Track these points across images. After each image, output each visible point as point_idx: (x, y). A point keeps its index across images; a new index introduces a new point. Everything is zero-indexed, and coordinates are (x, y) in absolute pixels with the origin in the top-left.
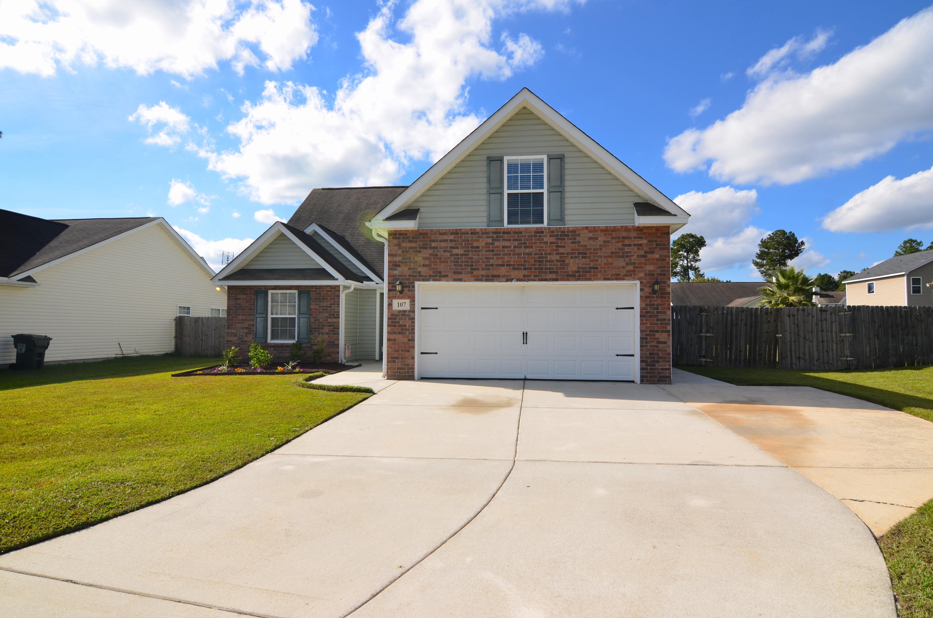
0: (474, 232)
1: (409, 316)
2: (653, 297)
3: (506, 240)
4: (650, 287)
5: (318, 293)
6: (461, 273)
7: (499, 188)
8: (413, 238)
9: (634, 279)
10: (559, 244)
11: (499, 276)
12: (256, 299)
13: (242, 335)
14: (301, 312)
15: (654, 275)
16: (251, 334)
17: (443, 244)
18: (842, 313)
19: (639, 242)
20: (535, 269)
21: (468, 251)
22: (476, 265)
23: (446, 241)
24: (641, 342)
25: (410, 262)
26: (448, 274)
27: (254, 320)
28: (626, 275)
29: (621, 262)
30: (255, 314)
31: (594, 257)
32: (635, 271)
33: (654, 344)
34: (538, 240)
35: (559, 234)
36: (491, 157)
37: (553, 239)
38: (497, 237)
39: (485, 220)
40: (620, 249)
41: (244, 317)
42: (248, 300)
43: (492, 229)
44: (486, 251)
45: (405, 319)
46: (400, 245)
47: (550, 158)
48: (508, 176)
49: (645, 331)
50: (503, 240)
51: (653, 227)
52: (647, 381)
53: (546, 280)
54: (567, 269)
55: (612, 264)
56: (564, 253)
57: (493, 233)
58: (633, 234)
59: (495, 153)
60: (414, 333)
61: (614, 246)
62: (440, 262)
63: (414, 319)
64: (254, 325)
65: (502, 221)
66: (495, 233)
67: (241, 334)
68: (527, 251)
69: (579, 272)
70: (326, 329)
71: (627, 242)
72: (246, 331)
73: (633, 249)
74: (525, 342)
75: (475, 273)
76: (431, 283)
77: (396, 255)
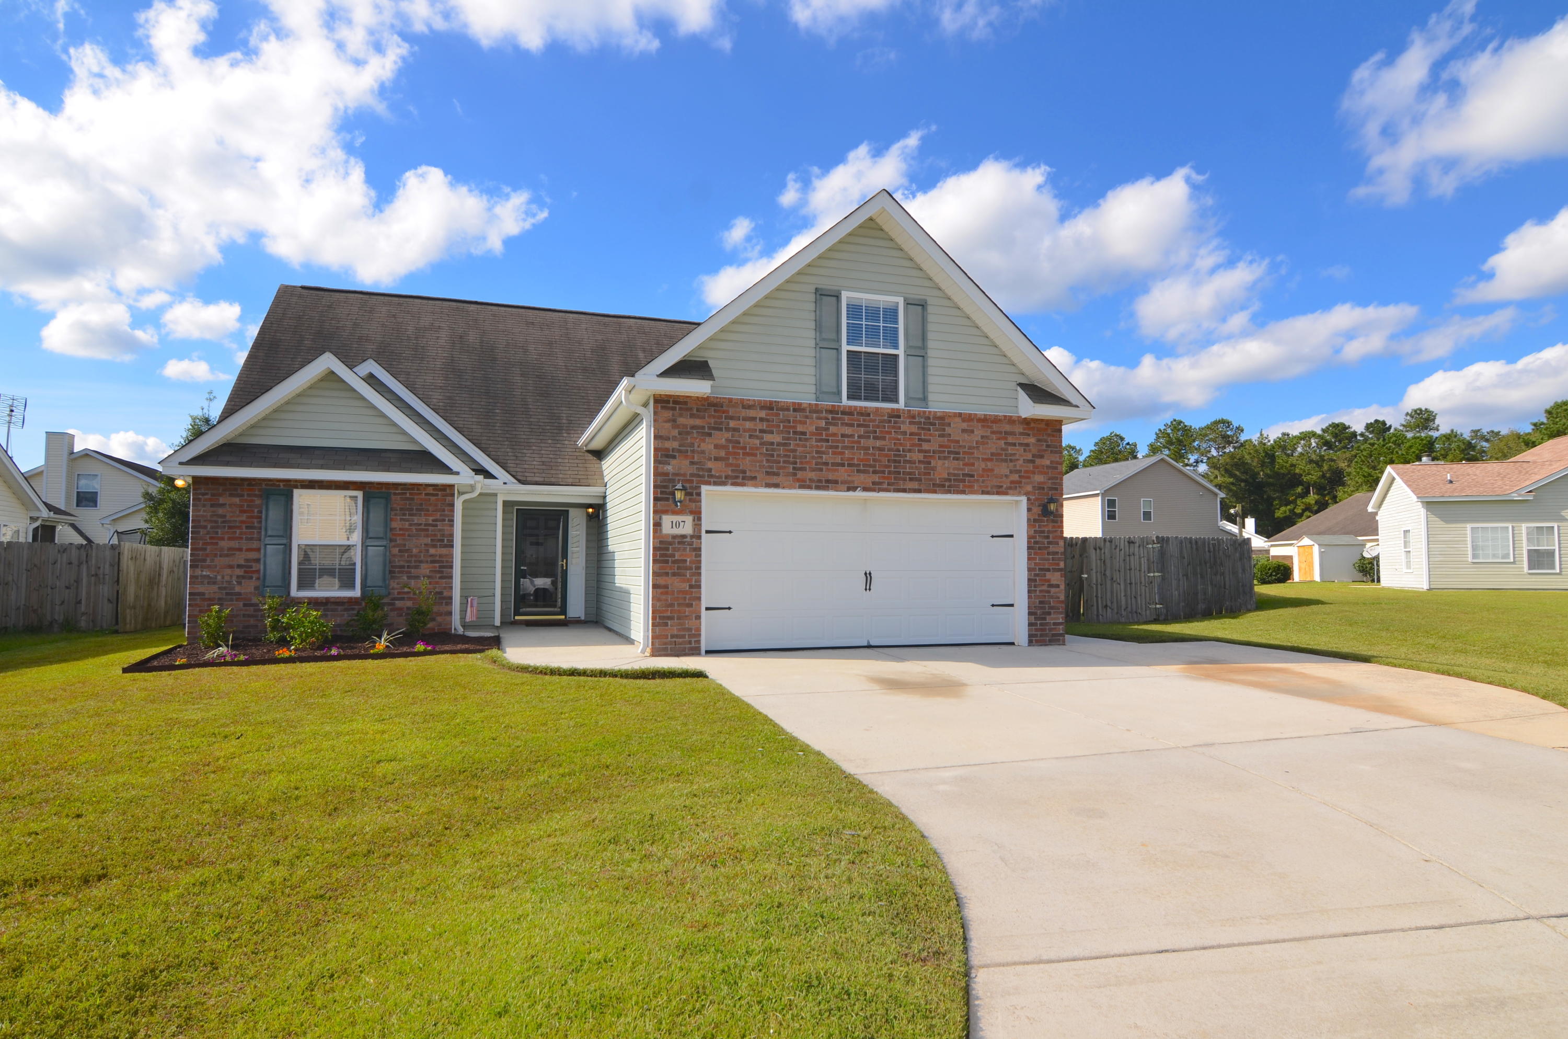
0: (798, 408)
1: (691, 544)
2: (1042, 521)
3: (847, 425)
4: (1039, 506)
5: (407, 499)
6: (777, 474)
7: (834, 340)
8: (698, 410)
9: (1019, 494)
10: (923, 437)
11: (836, 482)
12: (264, 507)
13: (229, 582)
14: (371, 535)
15: (1043, 488)
16: (251, 578)
17: (748, 425)
18: (1150, 546)
19: (1026, 441)
20: (890, 472)
21: (788, 439)
22: (801, 463)
23: (754, 419)
24: (1029, 586)
25: (693, 451)
26: (757, 475)
27: (258, 550)
28: (1010, 488)
29: (1003, 469)
30: (263, 537)
31: (969, 458)
32: (1020, 482)
33: (1045, 588)
34: (893, 427)
35: (923, 420)
36: (822, 289)
37: (914, 429)
38: (833, 418)
39: (812, 389)
40: (1002, 449)
41: (234, 544)
42: (245, 508)
43: (827, 405)
44: (817, 441)
45: (685, 549)
46: (674, 421)
47: (908, 303)
48: (847, 323)
49: (1034, 569)
50: (842, 424)
51: (1042, 420)
52: (1037, 641)
53: (904, 491)
54: (934, 474)
55: (992, 470)
56: (929, 451)
57: (826, 411)
58: (1019, 429)
59: (826, 284)
60: (700, 574)
61: (994, 445)
62: (744, 454)
63: (700, 549)
64: (258, 561)
65: (839, 393)
66: (831, 412)
67: (227, 578)
68: (878, 443)
69: (950, 480)
70: (425, 569)
71: (1010, 439)
72: (239, 572)
73: (1018, 450)
74: (868, 588)
75: (800, 474)
76: (729, 489)
77: (668, 439)
